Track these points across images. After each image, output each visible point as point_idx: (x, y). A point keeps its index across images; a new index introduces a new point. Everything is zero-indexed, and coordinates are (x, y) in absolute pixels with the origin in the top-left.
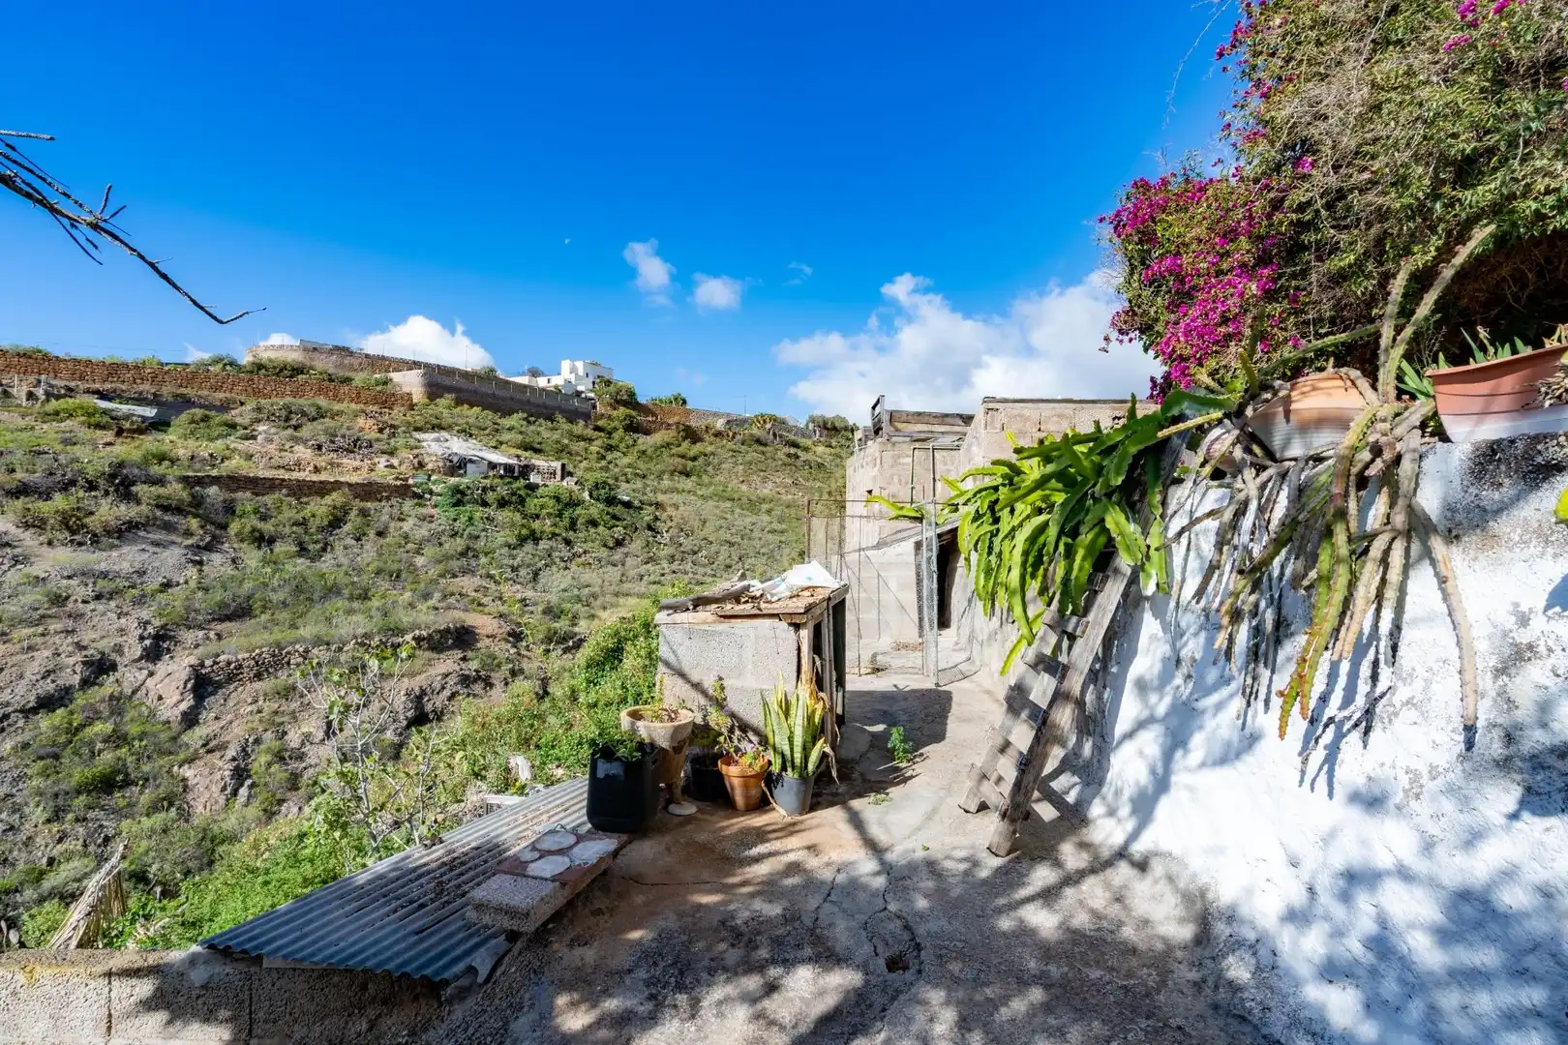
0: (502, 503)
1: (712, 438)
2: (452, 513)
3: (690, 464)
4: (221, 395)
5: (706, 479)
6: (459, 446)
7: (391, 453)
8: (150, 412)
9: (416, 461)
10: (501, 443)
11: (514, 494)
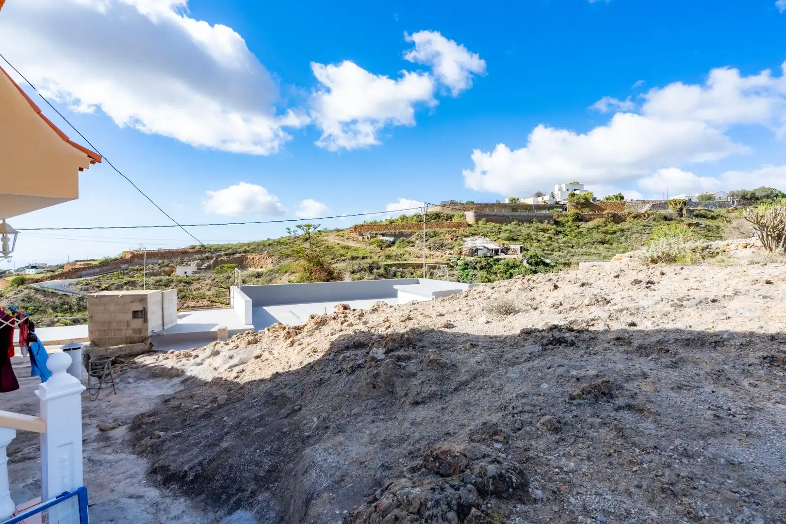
0: (482, 268)
1: (632, 219)
2: (462, 272)
3: (609, 236)
4: (410, 231)
5: (615, 245)
6: (479, 242)
7: (451, 249)
8: (392, 239)
9: (459, 251)
10: (498, 238)
11: (488, 264)
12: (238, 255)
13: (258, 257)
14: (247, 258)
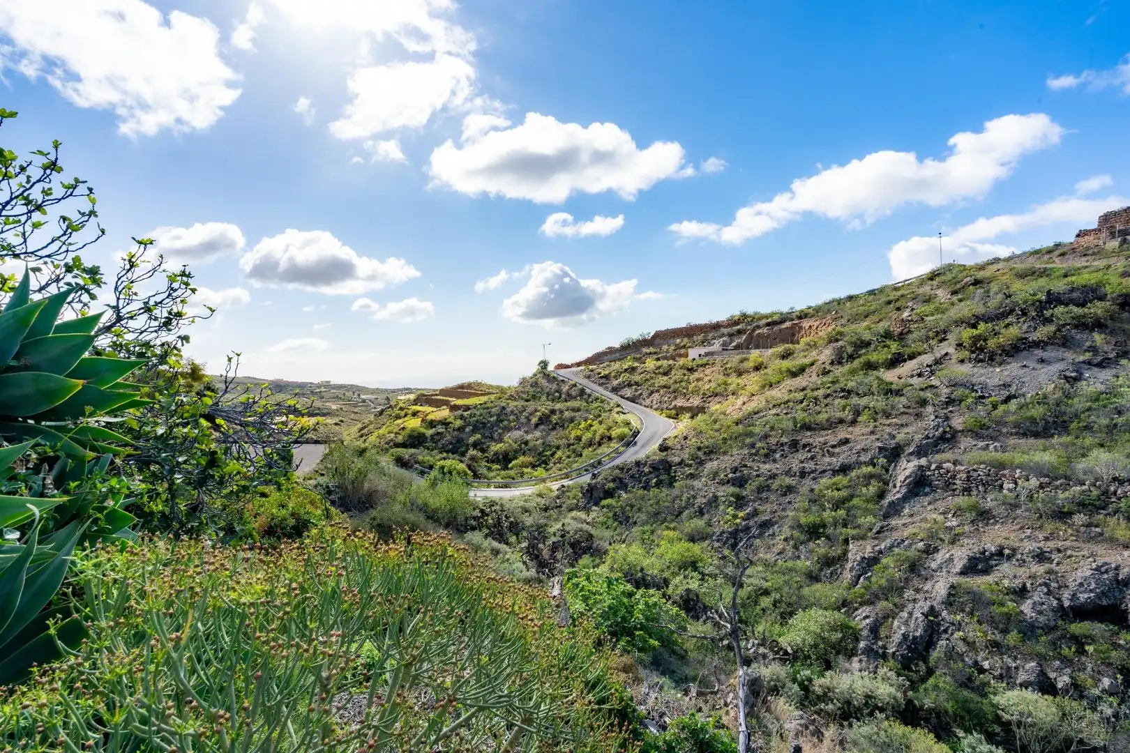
12: (788, 324)
13: (816, 324)
14: (801, 328)
